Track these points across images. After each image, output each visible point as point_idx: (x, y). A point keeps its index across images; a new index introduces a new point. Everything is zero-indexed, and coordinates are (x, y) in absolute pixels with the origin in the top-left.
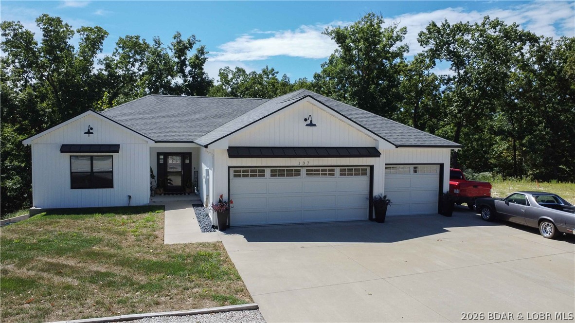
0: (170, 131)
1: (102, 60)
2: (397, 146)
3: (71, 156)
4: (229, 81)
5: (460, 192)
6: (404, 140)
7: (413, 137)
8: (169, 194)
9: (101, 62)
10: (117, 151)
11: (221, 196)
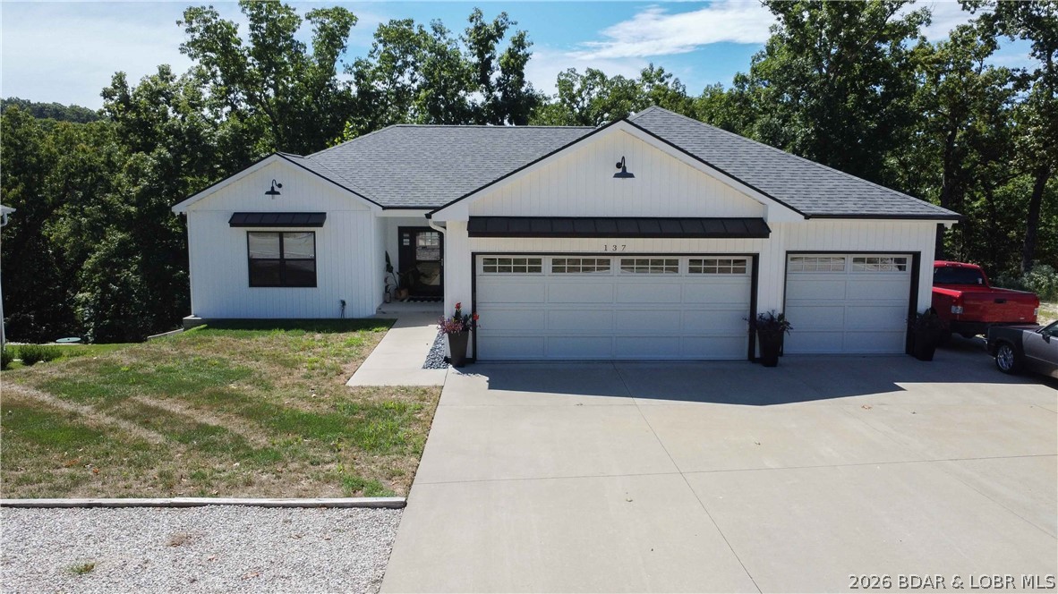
0: (414, 189)
1: (351, 65)
2: (807, 217)
3: (248, 232)
4: (574, 96)
5: (964, 311)
6: (831, 204)
7: (854, 197)
8: (415, 300)
9: (350, 69)
10: (321, 225)
11: (458, 306)
